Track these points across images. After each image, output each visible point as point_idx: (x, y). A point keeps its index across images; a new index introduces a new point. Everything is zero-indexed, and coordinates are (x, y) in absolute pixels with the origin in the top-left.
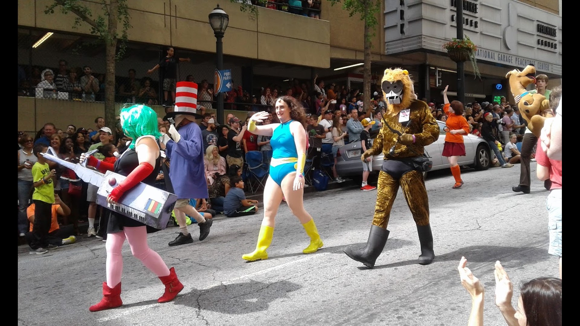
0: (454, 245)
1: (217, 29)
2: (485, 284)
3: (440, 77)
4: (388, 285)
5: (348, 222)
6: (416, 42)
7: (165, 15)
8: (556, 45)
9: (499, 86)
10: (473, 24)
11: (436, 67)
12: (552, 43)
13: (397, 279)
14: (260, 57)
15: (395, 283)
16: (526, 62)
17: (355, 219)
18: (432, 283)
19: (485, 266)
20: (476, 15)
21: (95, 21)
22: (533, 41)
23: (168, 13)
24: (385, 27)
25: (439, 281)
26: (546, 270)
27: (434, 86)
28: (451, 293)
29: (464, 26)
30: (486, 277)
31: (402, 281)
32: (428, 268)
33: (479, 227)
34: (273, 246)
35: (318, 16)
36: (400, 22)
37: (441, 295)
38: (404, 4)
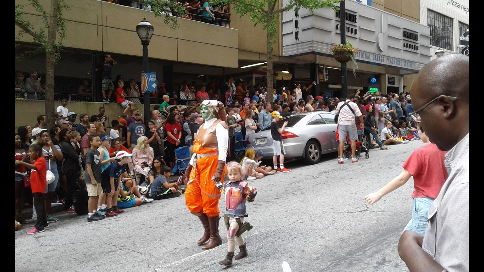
0: (349, 226)
1: (144, 38)
5: (260, 205)
6: (308, 46)
8: (417, 47)
9: (374, 80)
10: (354, 32)
11: (323, 65)
12: (415, 46)
14: (180, 60)
16: (394, 61)
17: (265, 202)
20: (356, 24)
22: (400, 45)
23: (100, 23)
24: (283, 34)
27: (323, 81)
29: (347, 34)
33: (367, 208)
34: (198, 231)
35: (228, 25)
36: (295, 30)
38: (298, 16)
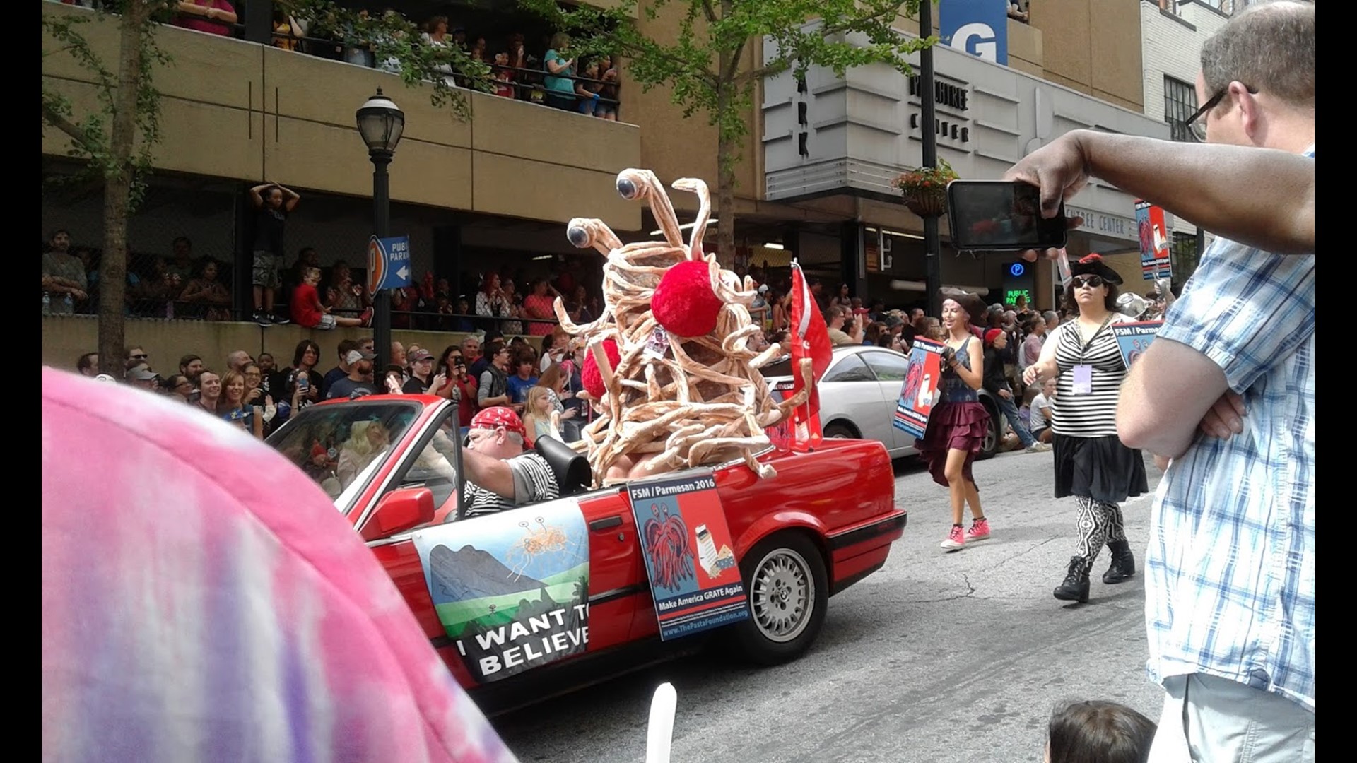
1: (377, 143)
2: (980, 719)
3: (888, 250)
4: (768, 733)
6: (832, 172)
7: (251, 110)
9: (1017, 269)
10: (958, 134)
11: (878, 227)
13: (787, 717)
14: (477, 208)
15: (784, 727)
18: (864, 723)
19: (980, 679)
20: (965, 114)
21: (80, 127)
23: (257, 105)
24: (764, 139)
25: (880, 717)
26: (1110, 683)
27: (876, 270)
28: (904, 744)
29: (939, 139)
30: (981, 704)
31: (799, 720)
32: (856, 690)
33: (969, 591)
35: (612, 115)
36: (798, 129)
37: (884, 748)
38: (806, 90)
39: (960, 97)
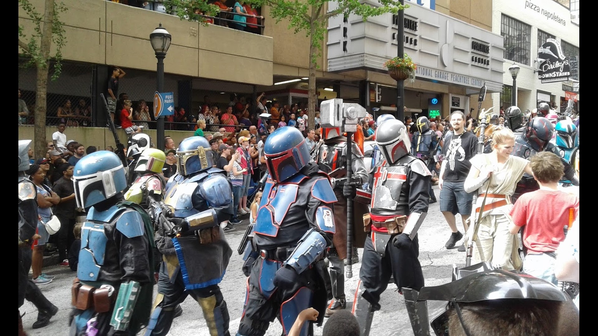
1: (159, 50)
3: (380, 93)
6: (357, 60)
7: (100, 31)
8: (488, 61)
9: (435, 101)
10: (413, 42)
11: (375, 83)
12: (485, 60)
16: (460, 79)
20: (416, 33)
22: (467, 59)
23: (103, 29)
24: (328, 43)
27: (374, 101)
29: (406, 45)
33: (431, 263)
36: (343, 39)
38: (347, 22)
39: (415, 25)
